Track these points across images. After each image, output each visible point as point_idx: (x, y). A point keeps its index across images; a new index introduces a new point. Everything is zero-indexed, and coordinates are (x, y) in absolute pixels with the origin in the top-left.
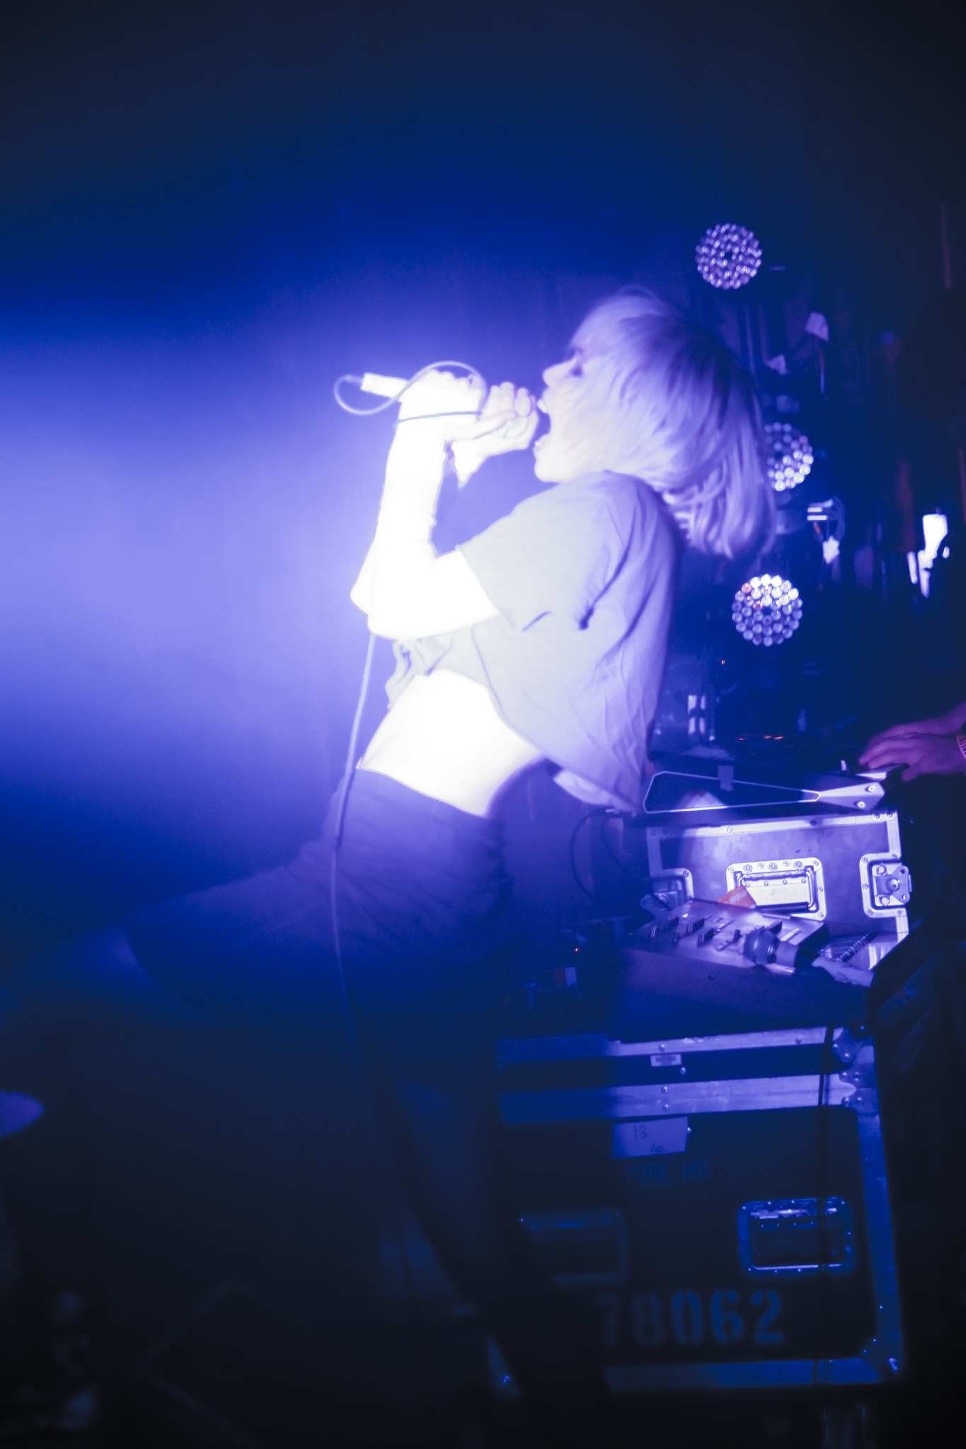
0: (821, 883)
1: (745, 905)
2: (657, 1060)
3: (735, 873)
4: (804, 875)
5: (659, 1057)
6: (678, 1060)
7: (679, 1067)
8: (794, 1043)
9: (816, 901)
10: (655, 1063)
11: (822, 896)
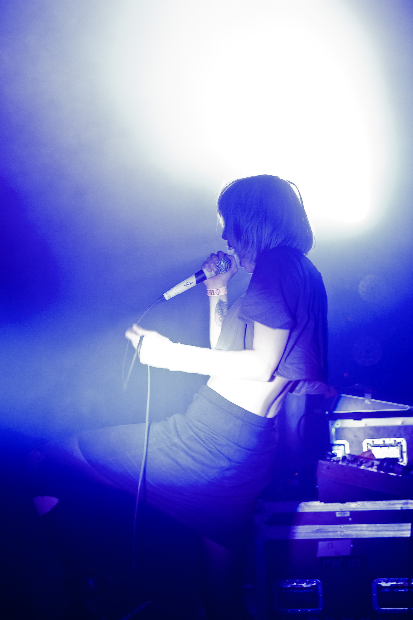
0: (405, 449)
1: (371, 457)
2: (339, 514)
3: (368, 444)
4: (397, 446)
5: (340, 512)
6: (348, 514)
7: (348, 517)
8: (400, 509)
9: (402, 457)
10: (338, 515)
11: (405, 455)
